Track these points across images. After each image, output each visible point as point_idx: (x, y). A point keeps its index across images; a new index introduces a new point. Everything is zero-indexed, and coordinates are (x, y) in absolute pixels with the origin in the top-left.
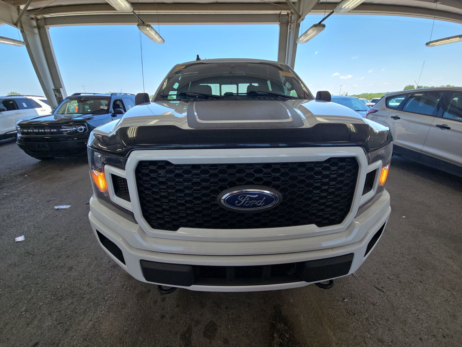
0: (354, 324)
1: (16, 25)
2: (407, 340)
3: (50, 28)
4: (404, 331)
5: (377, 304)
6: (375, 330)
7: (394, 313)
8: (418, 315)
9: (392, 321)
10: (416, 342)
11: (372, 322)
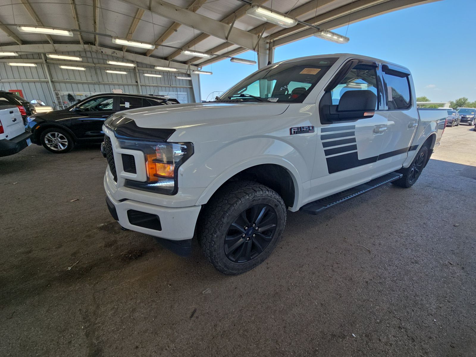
0: (148, 292)
1: (254, 49)
2: (136, 333)
3: (276, 48)
4: (145, 332)
5: (172, 310)
6: (144, 307)
7: (165, 325)
8: (166, 349)
9: (156, 321)
10: (134, 342)
11: (152, 305)
